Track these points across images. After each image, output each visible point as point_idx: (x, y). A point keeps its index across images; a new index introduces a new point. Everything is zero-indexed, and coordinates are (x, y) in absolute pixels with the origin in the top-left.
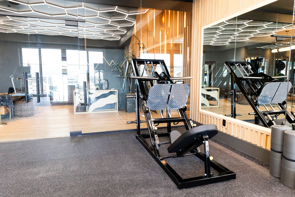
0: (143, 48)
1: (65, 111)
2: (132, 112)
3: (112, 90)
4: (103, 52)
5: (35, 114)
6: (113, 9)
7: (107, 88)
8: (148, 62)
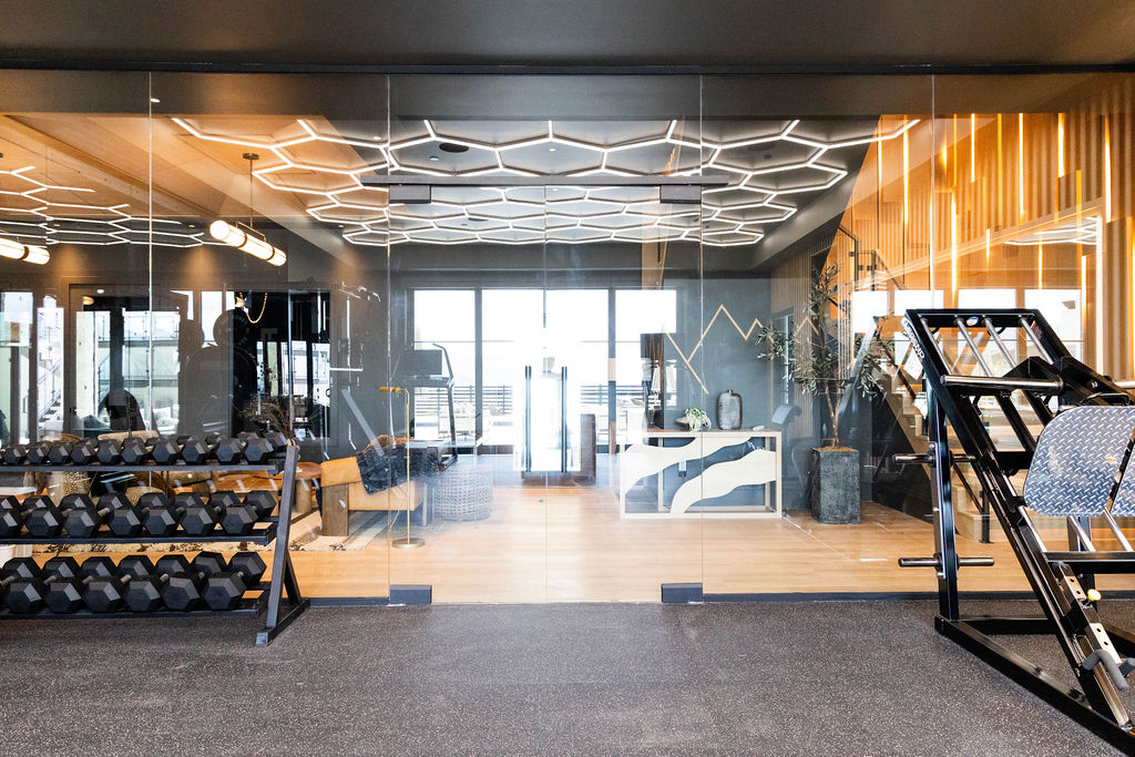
0: (873, 268)
1: (566, 507)
2: (842, 522)
3: (758, 432)
4: (679, 290)
5: (492, 514)
6: (776, 131)
7: (737, 424)
8: (973, 321)
